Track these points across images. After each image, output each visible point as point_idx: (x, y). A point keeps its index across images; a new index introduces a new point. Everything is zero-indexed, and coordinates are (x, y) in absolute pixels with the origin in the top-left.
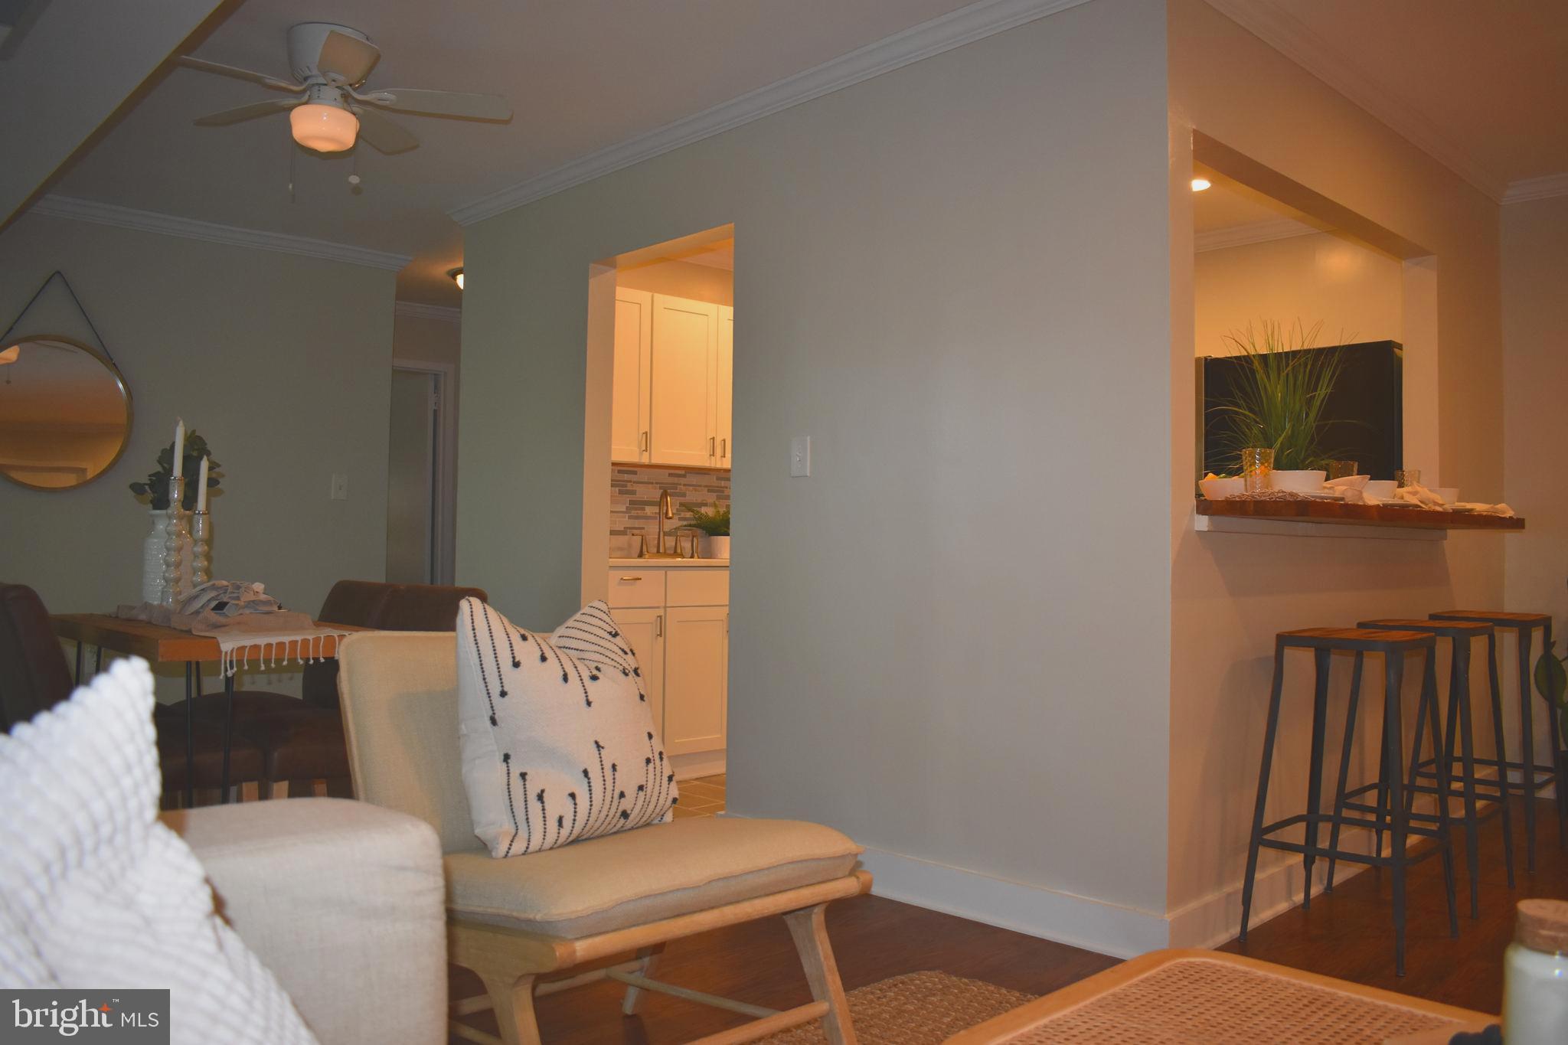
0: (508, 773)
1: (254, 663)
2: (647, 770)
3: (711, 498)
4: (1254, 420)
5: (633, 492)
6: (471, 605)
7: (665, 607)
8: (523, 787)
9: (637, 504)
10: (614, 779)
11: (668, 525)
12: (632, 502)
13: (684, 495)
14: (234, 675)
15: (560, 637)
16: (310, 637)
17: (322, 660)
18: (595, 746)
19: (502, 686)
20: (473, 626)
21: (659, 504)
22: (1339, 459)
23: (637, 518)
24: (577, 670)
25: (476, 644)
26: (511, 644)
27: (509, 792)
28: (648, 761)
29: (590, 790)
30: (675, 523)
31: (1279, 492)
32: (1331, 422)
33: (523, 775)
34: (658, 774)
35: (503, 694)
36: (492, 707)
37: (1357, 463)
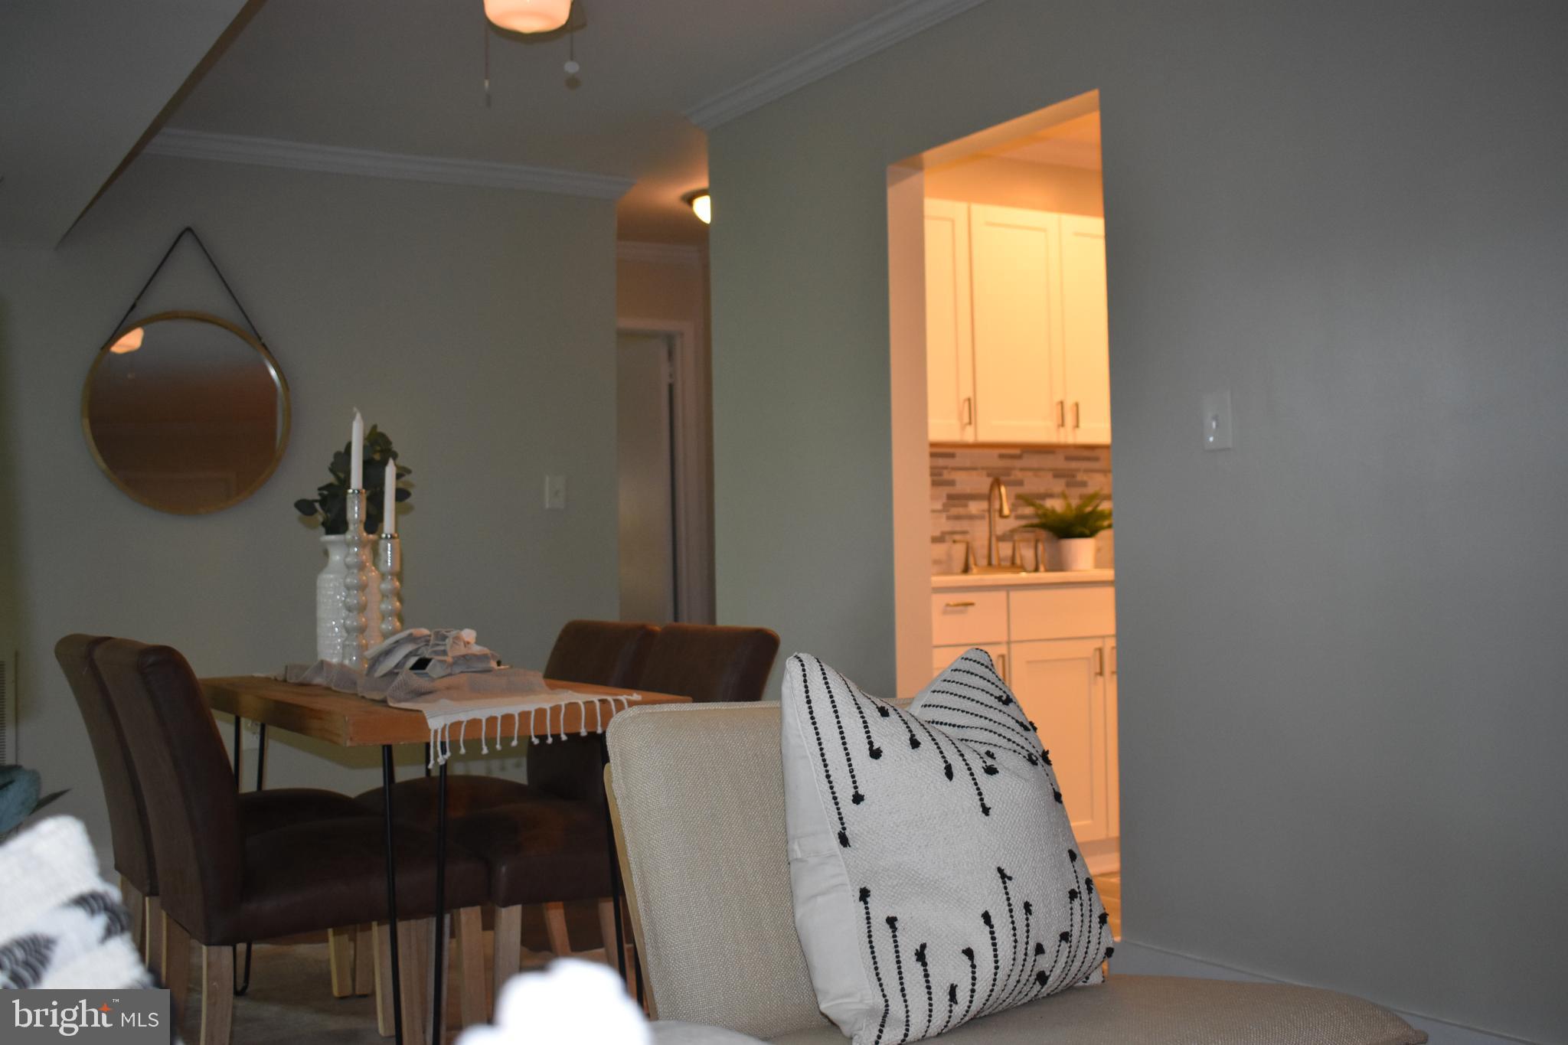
0: (868, 918)
1: (473, 744)
2: (1071, 909)
3: (1058, 486)
5: (952, 483)
6: (803, 665)
7: (1009, 643)
8: (892, 940)
9: (957, 499)
10: (1028, 925)
11: (1002, 526)
12: (950, 497)
13: (1020, 483)
14: (447, 762)
15: (925, 706)
16: (547, 706)
17: (564, 738)
18: (999, 875)
19: (856, 787)
20: (808, 697)
21: (989, 498)
23: (958, 518)
24: (964, 760)
25: (814, 723)
26: (865, 722)
27: (872, 947)
28: (1073, 895)
29: (994, 944)
30: (1012, 523)
33: (891, 921)
34: (1087, 914)
35: (858, 799)
36: (841, 819)
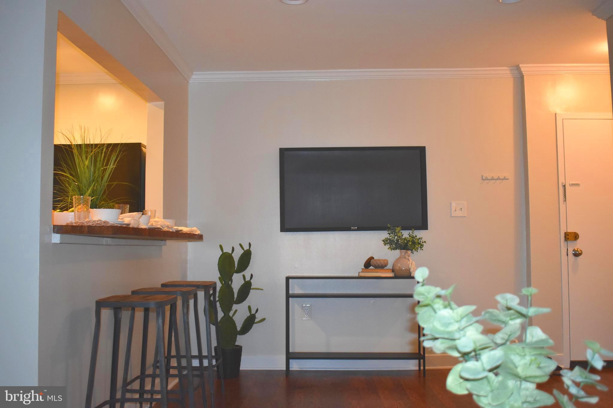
4: (73, 179)
22: (117, 203)
31: (98, 221)
32: (116, 183)
37: (128, 206)
